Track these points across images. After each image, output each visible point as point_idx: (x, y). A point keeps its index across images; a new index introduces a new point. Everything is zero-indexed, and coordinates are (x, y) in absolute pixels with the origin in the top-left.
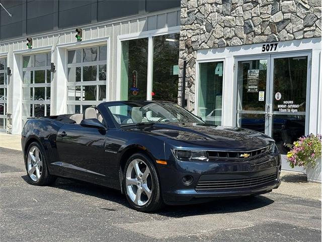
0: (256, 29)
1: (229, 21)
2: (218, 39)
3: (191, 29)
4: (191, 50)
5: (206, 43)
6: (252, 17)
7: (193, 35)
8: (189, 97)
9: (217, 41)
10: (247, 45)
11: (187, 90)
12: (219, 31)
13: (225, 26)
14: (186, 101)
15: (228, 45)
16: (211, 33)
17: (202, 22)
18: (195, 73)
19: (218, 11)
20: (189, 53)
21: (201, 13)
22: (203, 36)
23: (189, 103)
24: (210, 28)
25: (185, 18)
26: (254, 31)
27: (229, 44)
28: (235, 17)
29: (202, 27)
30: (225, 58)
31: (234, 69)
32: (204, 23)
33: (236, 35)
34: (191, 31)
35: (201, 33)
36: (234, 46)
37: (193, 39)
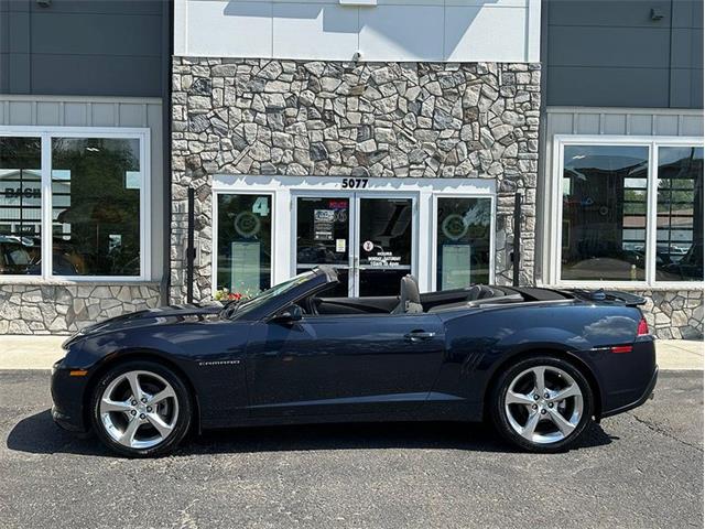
0: (332, 157)
1: (282, 140)
2: (260, 162)
3: (198, 140)
4: (200, 172)
5: (235, 166)
6: (325, 140)
7: (204, 151)
8: (199, 244)
9: (258, 165)
10: (312, 174)
11: (196, 233)
12: (262, 152)
13: (274, 146)
14: (195, 250)
15: (279, 173)
16: (244, 152)
17: (226, 133)
18: (210, 209)
19: (259, 123)
20: (196, 177)
21: (220, 118)
22: (227, 155)
23: (198, 253)
24: (242, 144)
25: (183, 120)
26: (329, 159)
27: (283, 172)
28: (294, 135)
29: (226, 140)
30: (274, 192)
31: (291, 208)
32: (229, 136)
33: (296, 161)
34: (197, 143)
35: (225, 149)
36: (291, 176)
37: (205, 156)
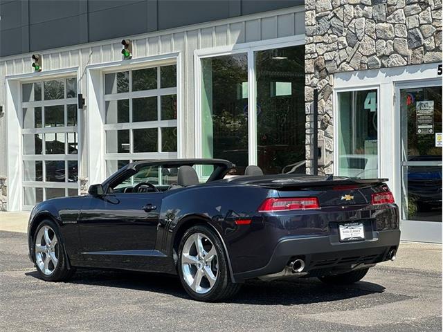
0: (426, 42)
1: (384, 31)
2: (368, 57)
3: (323, 42)
4: (324, 73)
5: (348, 63)
6: (420, 25)
7: (327, 52)
8: (323, 144)
9: (366, 60)
10: (413, 65)
11: (321, 133)
12: (368, 45)
13: (378, 38)
14: (320, 149)
15: (383, 66)
16: (355, 48)
17: (341, 32)
18: (332, 108)
19: (366, 16)
20: (321, 78)
21: (338, 18)
22: (343, 53)
23: (324, 153)
24: (353, 40)
25: (312, 25)
26: (424, 45)
27: (386, 64)
28: (394, 24)
29: (341, 39)
30: (379, 85)
31: (394, 101)
32: (344, 34)
33: (396, 51)
34: (322, 45)
35: (340, 47)
36: (392, 67)
37: (327, 57)
